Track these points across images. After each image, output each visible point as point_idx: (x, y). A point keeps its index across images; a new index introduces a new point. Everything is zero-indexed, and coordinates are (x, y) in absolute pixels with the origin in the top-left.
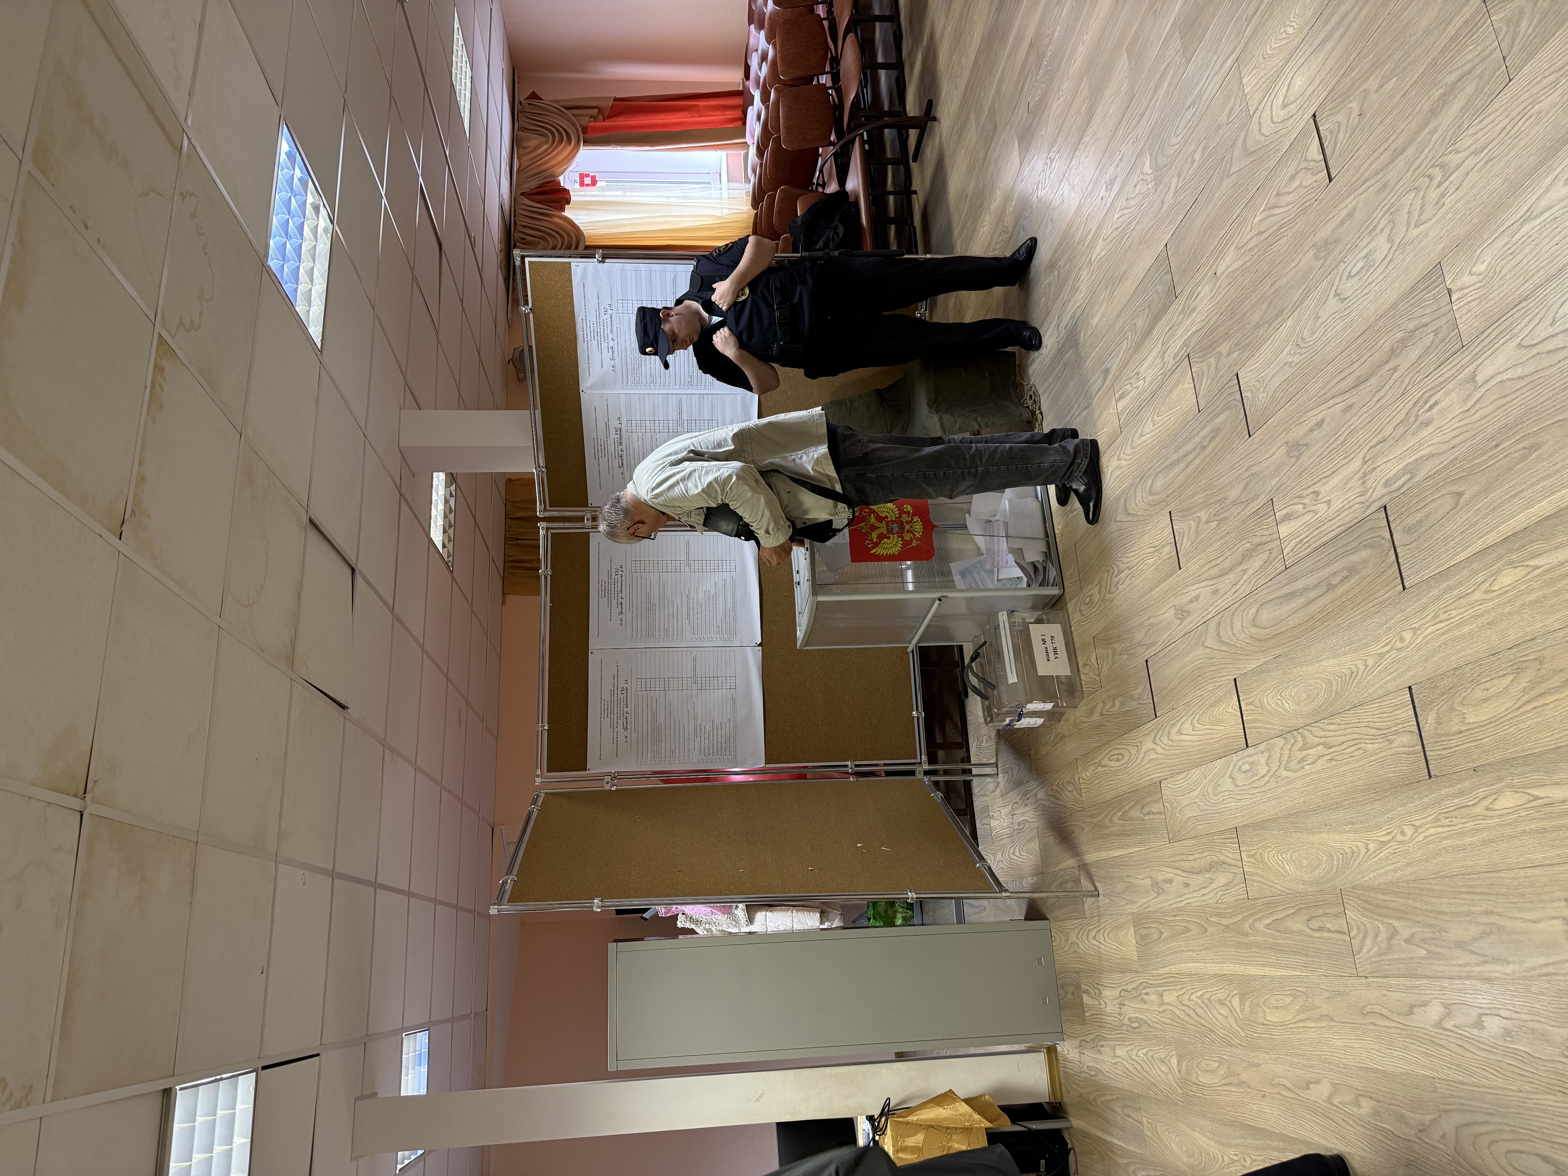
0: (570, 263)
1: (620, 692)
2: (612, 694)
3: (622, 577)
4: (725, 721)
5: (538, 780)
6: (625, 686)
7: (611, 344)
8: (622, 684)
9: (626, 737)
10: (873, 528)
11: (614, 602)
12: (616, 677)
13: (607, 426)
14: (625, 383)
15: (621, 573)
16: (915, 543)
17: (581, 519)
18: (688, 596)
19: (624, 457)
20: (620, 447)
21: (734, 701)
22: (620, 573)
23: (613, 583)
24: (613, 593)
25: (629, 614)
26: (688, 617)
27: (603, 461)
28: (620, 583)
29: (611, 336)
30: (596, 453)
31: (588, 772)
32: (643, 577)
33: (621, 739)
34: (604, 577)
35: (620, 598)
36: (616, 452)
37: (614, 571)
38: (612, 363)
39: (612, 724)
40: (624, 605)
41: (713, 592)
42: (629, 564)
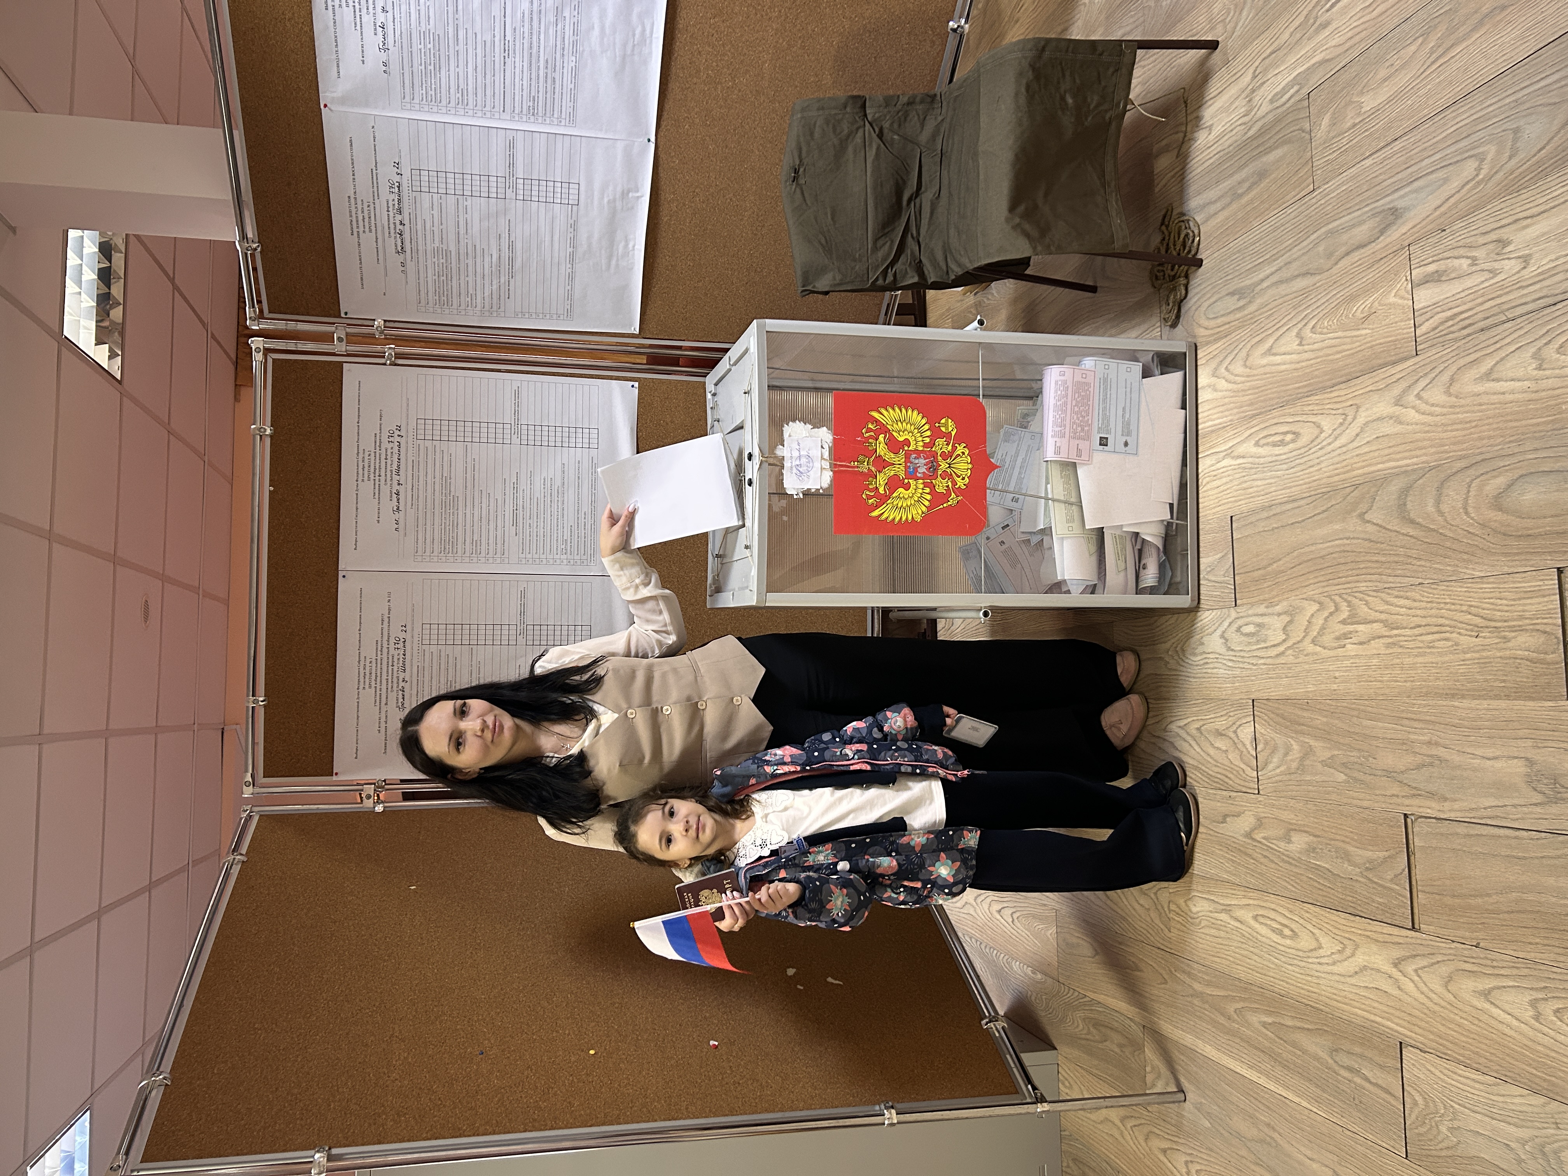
1: (392, 646)
2: (379, 649)
3: (399, 446)
5: (248, 792)
6: (402, 635)
7: (381, 18)
8: (396, 632)
10: (881, 464)
11: (385, 490)
12: (386, 620)
13: (374, 176)
14: (407, 99)
15: (399, 439)
16: (953, 500)
17: (327, 338)
18: (516, 489)
19: (407, 236)
20: (399, 217)
22: (397, 439)
23: (383, 457)
24: (383, 474)
25: (411, 512)
26: (515, 523)
27: (368, 239)
28: (396, 457)
29: (380, 3)
30: (354, 223)
31: (334, 778)
32: (437, 449)
34: (368, 444)
35: (395, 483)
36: (392, 226)
37: (384, 435)
38: (383, 56)
39: (379, 702)
40: (402, 497)
41: (558, 482)
42: (413, 424)
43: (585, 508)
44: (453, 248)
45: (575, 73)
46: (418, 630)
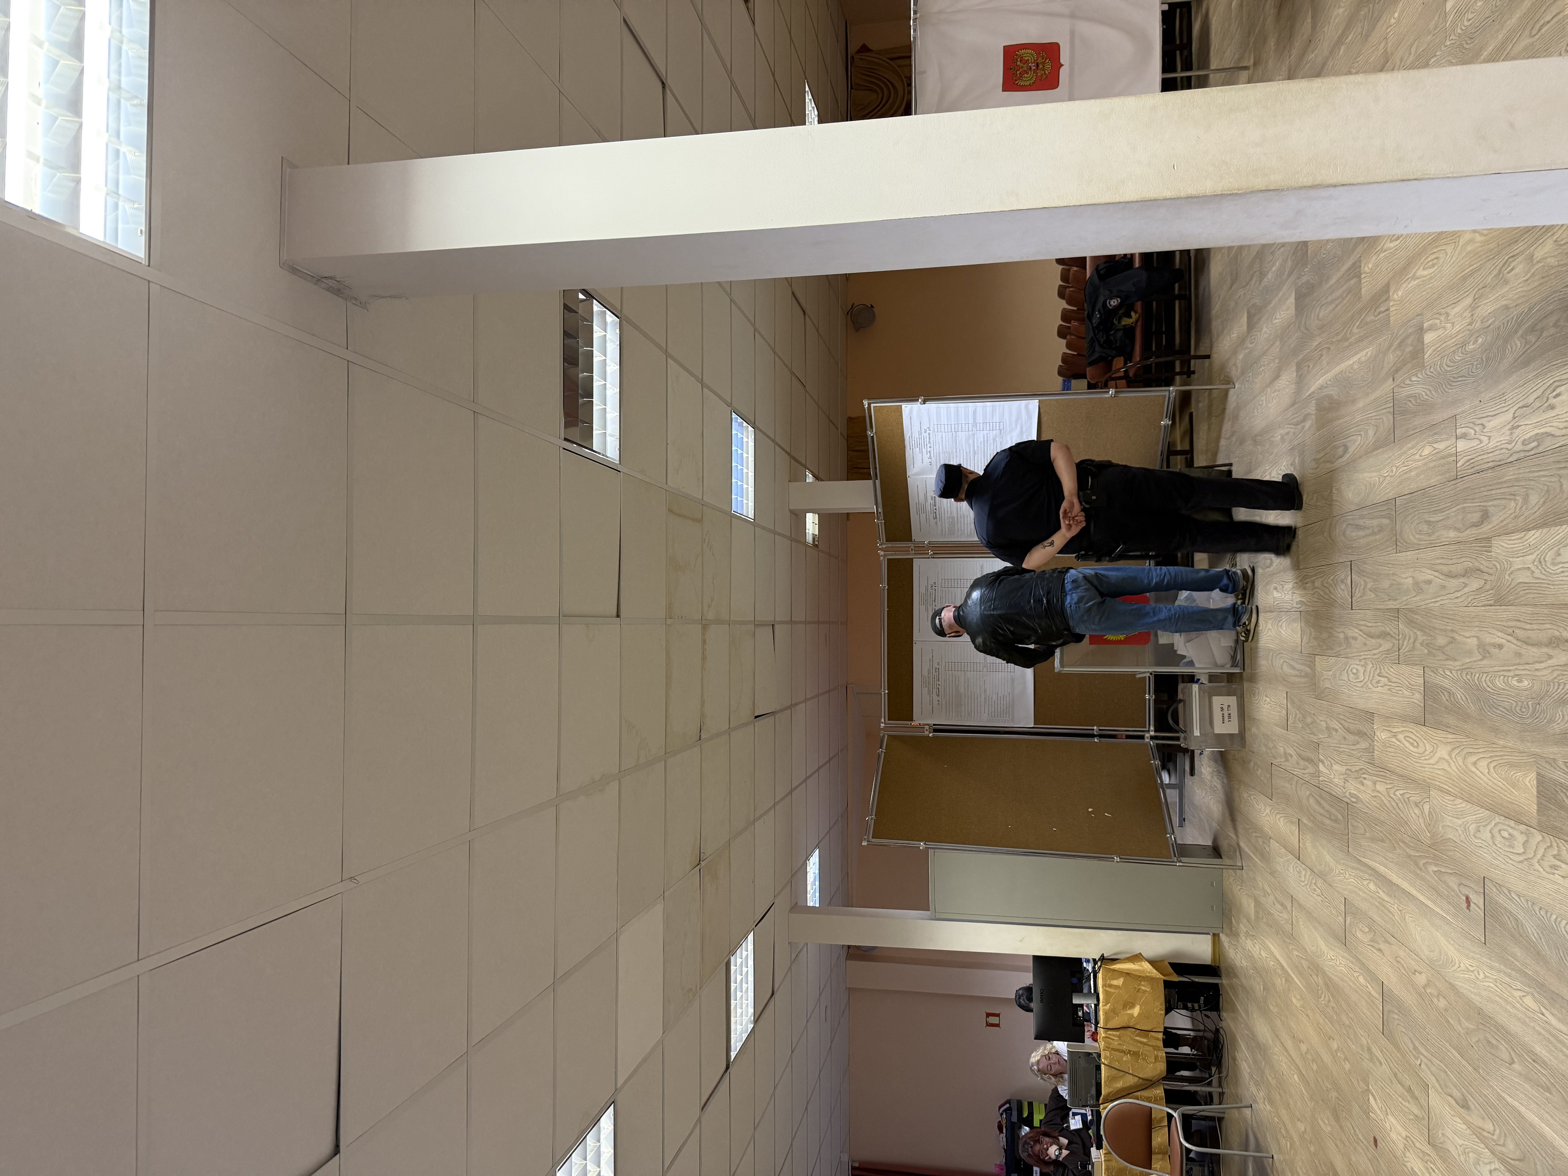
0: (901, 405)
1: (934, 671)
2: (929, 672)
3: (935, 591)
4: (1006, 694)
5: (883, 726)
6: (938, 667)
7: (929, 449)
8: (935, 665)
9: (938, 701)
12: (931, 660)
13: (926, 495)
15: (935, 587)
17: (907, 549)
19: (938, 513)
20: (934, 507)
21: (1013, 680)
23: (929, 595)
24: (929, 602)
27: (923, 516)
28: (934, 595)
29: (929, 445)
31: (913, 722)
32: (950, 591)
33: (935, 702)
34: (923, 590)
36: (932, 510)
37: (930, 586)
38: (930, 460)
39: (929, 693)
42: (940, 581)
44: (955, 515)
46: (943, 664)
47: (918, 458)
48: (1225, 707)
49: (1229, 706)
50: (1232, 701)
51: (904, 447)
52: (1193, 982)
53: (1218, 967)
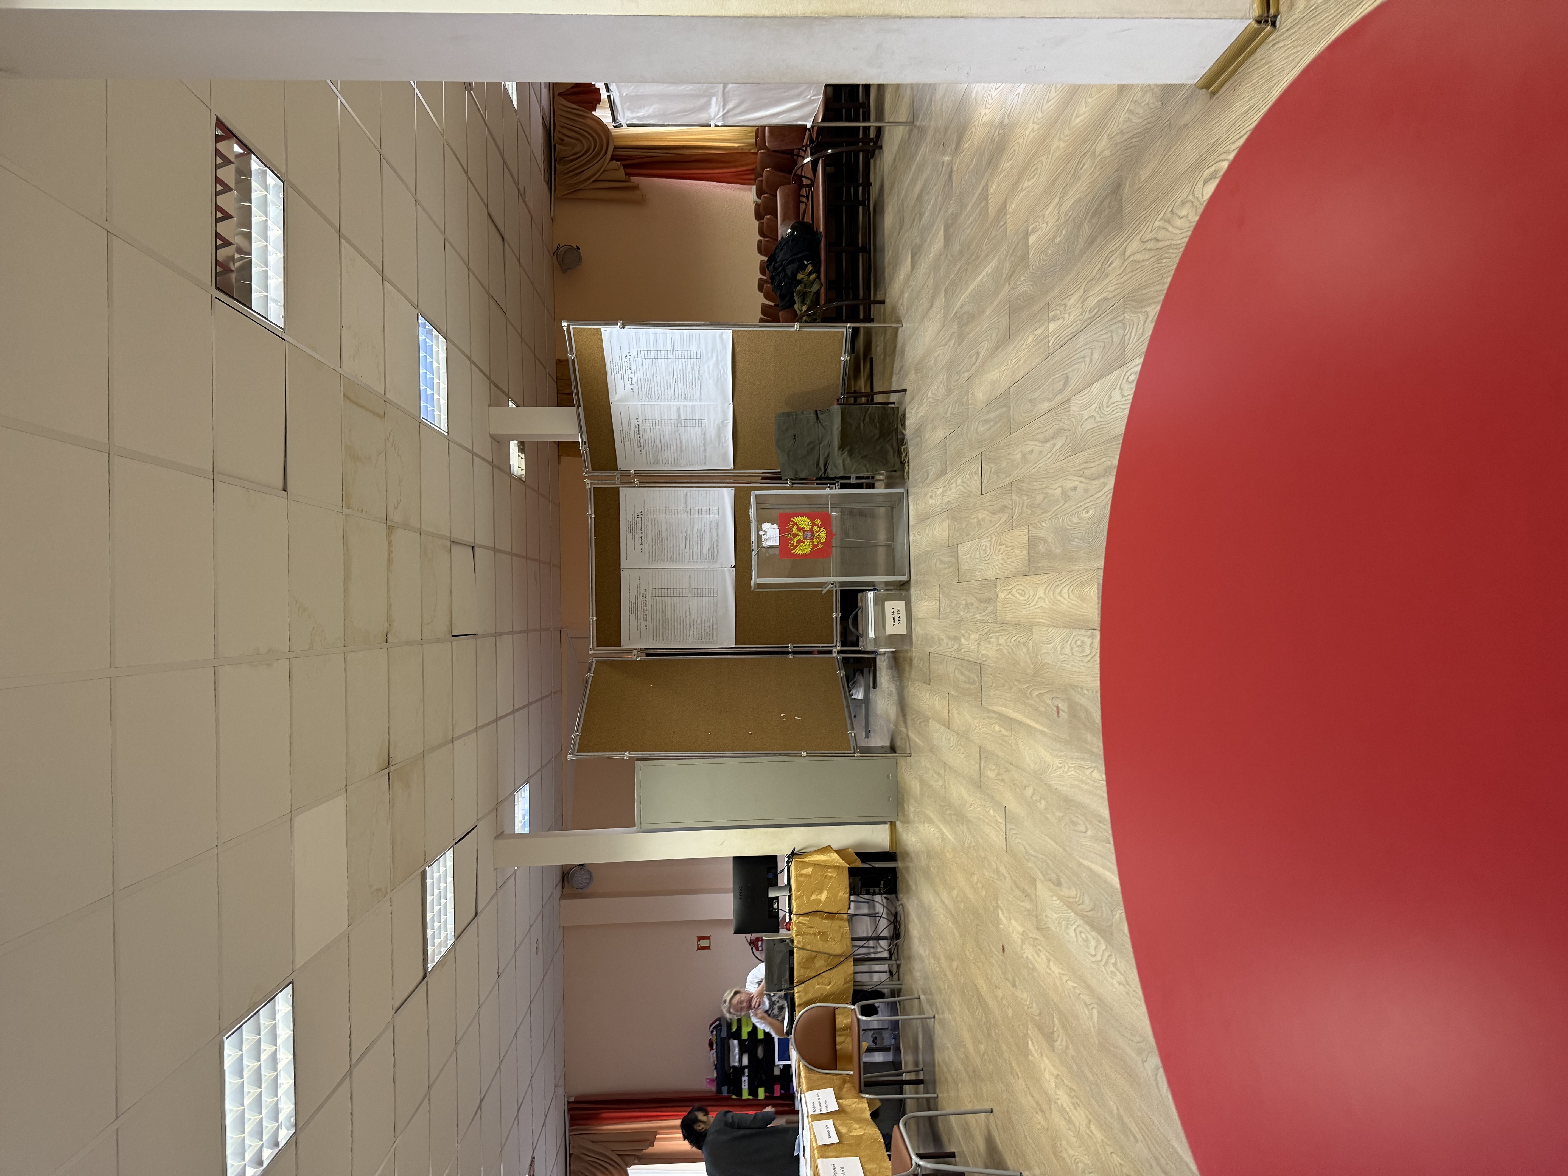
0: (601, 329)
1: (641, 597)
2: (636, 598)
3: (642, 519)
4: (710, 617)
5: (591, 652)
6: (645, 593)
7: (630, 376)
8: (643, 592)
9: (646, 626)
10: (795, 535)
11: (637, 536)
12: (639, 587)
13: (629, 423)
14: (640, 398)
16: (820, 546)
17: (613, 478)
18: (686, 533)
19: (642, 442)
20: (638, 436)
21: (716, 604)
22: (641, 516)
23: (635, 523)
24: (635, 530)
25: (647, 545)
26: (686, 548)
27: (627, 444)
28: (640, 523)
29: (630, 371)
30: (622, 438)
31: (622, 648)
32: (656, 519)
33: (643, 627)
34: (629, 518)
35: (640, 533)
36: (636, 439)
37: (636, 515)
38: (632, 387)
39: (637, 618)
40: (643, 539)
41: (703, 531)
42: (646, 510)
43: (714, 540)
44: (659, 444)
45: (700, 385)
46: (650, 591)
47: (620, 383)
48: (896, 611)
49: (899, 610)
50: (901, 605)
51: (606, 372)
52: (874, 868)
53: (895, 853)
